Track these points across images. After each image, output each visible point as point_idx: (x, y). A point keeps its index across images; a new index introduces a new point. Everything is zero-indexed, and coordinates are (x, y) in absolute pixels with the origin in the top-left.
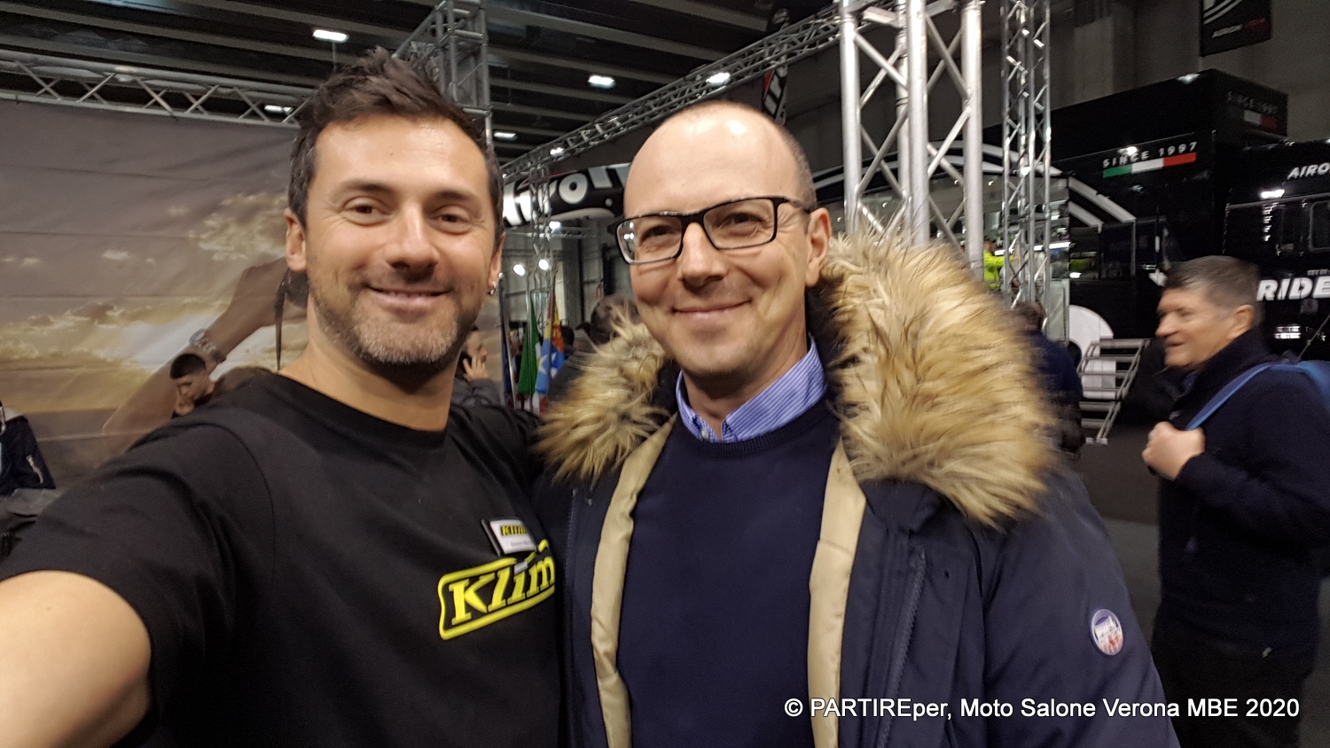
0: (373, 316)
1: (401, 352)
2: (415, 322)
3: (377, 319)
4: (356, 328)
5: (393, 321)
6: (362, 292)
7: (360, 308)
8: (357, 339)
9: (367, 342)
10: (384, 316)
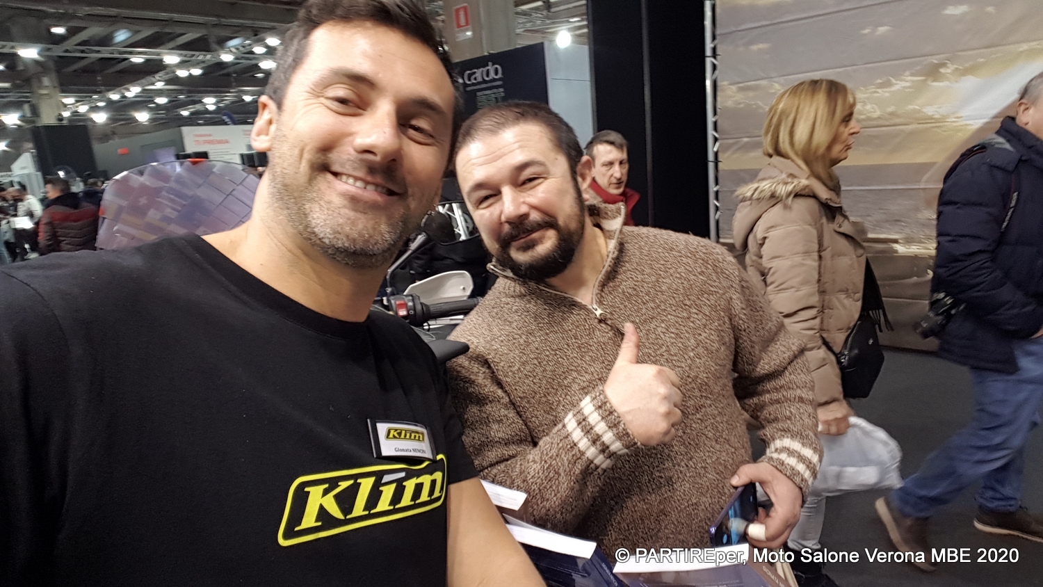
0: (327, 198)
1: (348, 236)
2: (365, 213)
3: (329, 202)
4: (307, 207)
5: (345, 207)
6: (321, 175)
7: (316, 188)
8: (306, 215)
9: (313, 223)
10: (337, 201)
